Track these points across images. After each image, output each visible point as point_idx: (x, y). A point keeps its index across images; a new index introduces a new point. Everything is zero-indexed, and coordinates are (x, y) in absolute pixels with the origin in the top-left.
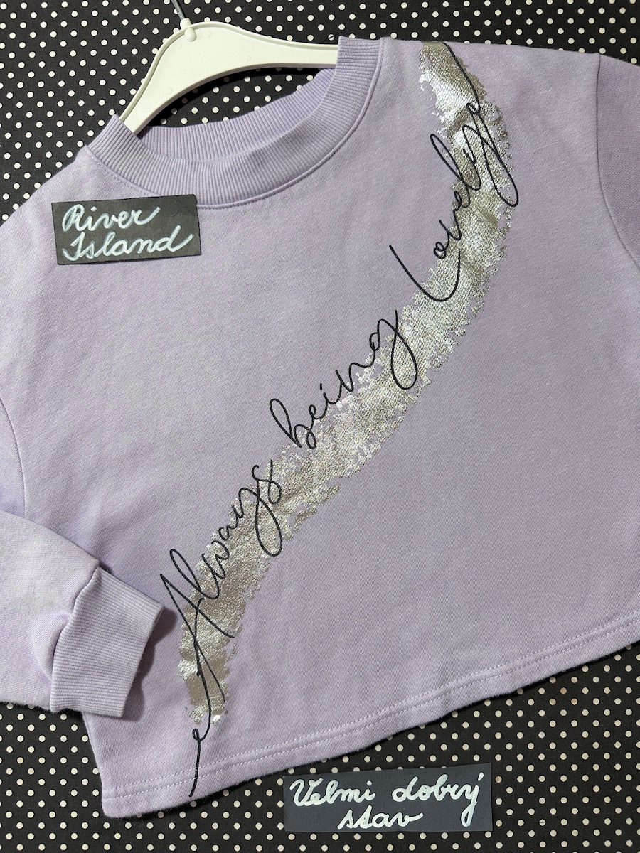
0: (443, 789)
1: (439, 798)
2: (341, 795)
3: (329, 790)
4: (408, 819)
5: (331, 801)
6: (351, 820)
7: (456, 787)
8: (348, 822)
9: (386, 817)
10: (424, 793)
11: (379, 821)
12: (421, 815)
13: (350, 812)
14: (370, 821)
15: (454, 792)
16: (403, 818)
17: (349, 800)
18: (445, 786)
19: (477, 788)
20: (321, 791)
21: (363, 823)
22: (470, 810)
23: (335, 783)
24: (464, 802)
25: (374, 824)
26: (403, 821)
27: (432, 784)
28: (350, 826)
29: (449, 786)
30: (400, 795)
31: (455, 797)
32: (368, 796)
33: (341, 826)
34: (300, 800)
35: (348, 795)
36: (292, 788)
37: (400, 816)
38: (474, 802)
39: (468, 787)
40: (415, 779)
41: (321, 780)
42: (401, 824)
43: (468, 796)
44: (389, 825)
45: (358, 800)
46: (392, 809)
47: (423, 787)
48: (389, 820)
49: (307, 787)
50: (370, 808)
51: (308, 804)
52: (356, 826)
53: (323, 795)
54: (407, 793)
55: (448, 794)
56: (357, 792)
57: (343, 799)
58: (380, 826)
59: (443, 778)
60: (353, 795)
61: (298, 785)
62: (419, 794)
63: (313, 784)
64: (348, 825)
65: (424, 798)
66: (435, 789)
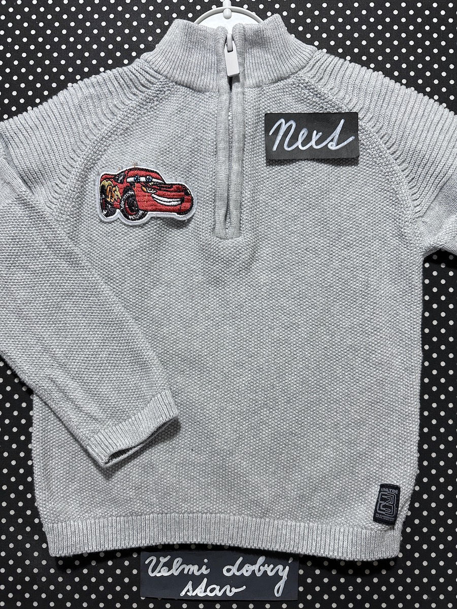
0: (261, 567)
1: (259, 574)
2: (184, 569)
3: (175, 565)
4: (234, 590)
5: (176, 574)
6: (191, 589)
7: (272, 566)
8: (188, 591)
9: (218, 588)
10: (247, 570)
11: (212, 590)
12: (244, 587)
13: (190, 583)
14: (205, 591)
15: (270, 571)
16: (231, 589)
17: (190, 573)
18: (263, 565)
19: (287, 568)
20: (169, 565)
21: (200, 592)
22: (281, 584)
23: (180, 560)
24: (277, 578)
25: (208, 593)
26: (231, 591)
27: (253, 564)
28: (189, 594)
29: (266, 565)
30: (229, 570)
31: (270, 574)
32: (204, 570)
33: (183, 593)
34: (153, 572)
35: (190, 569)
36: (146, 562)
37: (228, 587)
38: (285, 578)
39: (280, 567)
40: (241, 559)
41: (169, 557)
42: (229, 594)
43: (280, 574)
44: (220, 594)
45: (197, 574)
46: (223, 581)
47: (246, 566)
48: (220, 591)
49: (158, 562)
50: (205, 580)
51: (159, 575)
52: (194, 594)
53: (170, 568)
54: (234, 570)
55: (265, 572)
56: (196, 567)
57: (186, 572)
58: (212, 595)
59: (261, 560)
60: (194, 569)
61: (152, 560)
62: (243, 571)
63: (163, 560)
64: (188, 593)
65: (247, 574)
66: (255, 567)
